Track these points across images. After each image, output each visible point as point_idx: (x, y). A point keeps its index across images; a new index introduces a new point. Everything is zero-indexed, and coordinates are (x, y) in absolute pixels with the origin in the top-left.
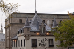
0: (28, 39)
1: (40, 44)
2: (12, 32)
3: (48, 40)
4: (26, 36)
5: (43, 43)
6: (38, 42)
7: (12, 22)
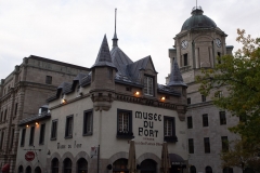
0: (107, 109)
1: (140, 130)
2: (22, 105)
3: (162, 118)
4: (100, 95)
5: (149, 129)
6: (137, 123)
7: (25, 78)
